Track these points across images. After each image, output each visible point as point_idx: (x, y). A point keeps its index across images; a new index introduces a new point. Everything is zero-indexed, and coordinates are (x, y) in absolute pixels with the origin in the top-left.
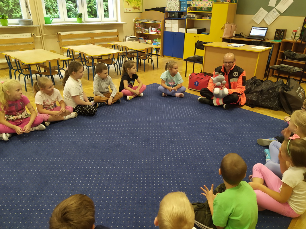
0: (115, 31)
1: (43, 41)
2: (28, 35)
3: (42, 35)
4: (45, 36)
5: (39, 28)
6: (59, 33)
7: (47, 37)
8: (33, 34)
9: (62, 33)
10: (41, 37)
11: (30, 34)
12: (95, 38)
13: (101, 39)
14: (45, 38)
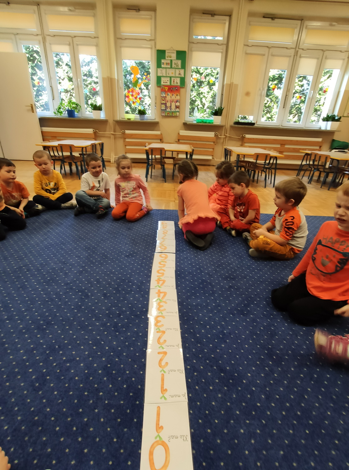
0: (320, 140)
1: (225, 142)
2: (211, 134)
3: (226, 136)
4: (230, 137)
5: (225, 128)
6: (244, 135)
7: (231, 138)
8: (217, 133)
9: (248, 136)
10: (224, 138)
11: (213, 133)
12: (286, 146)
13: (294, 149)
14: (228, 140)
